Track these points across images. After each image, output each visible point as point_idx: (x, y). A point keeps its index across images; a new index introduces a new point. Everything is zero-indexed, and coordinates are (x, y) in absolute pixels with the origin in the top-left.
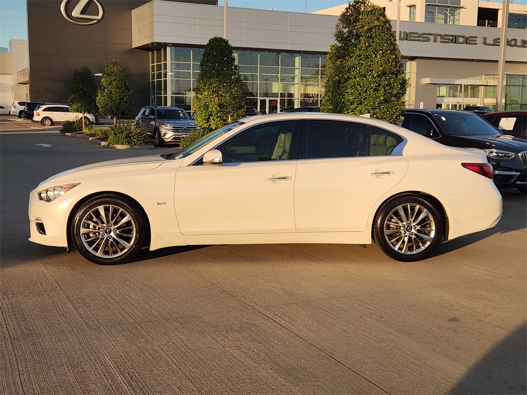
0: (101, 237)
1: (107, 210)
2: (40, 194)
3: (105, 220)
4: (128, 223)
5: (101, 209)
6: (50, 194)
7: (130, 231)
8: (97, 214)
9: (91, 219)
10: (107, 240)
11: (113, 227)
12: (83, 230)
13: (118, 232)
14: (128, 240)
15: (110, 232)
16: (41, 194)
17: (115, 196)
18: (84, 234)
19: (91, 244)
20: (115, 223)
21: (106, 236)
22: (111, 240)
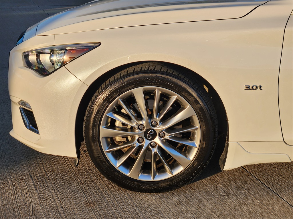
0: (136, 144)
1: (149, 95)
2: (26, 56)
3: (144, 115)
4: (187, 122)
5: (138, 93)
6: (45, 58)
7: (189, 136)
8: (130, 101)
9: (118, 110)
10: (148, 149)
11: (160, 128)
12: (104, 132)
13: (167, 137)
14: (185, 150)
15: (154, 137)
16: (28, 55)
17: (164, 69)
18: (106, 138)
19: (118, 155)
20: (164, 120)
21: (146, 143)
22: (155, 150)
